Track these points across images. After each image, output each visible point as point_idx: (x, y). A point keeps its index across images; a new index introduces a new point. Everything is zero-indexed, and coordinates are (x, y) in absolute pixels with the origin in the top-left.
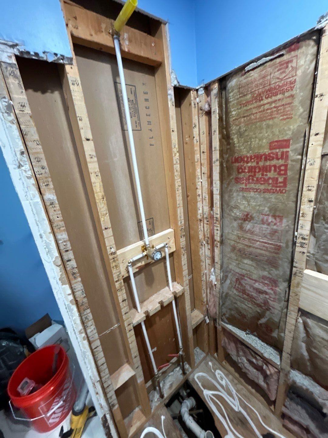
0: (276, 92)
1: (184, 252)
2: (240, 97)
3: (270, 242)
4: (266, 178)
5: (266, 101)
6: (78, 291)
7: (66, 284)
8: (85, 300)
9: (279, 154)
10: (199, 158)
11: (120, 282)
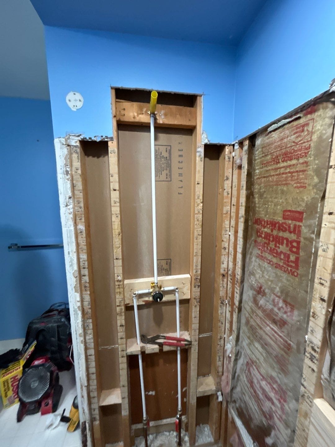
0: (291, 156)
1: (196, 304)
2: (263, 157)
3: (281, 334)
4: (279, 251)
5: (282, 165)
6: (86, 301)
7: (78, 293)
8: (90, 311)
9: (291, 226)
10: (229, 210)
11: (120, 308)
